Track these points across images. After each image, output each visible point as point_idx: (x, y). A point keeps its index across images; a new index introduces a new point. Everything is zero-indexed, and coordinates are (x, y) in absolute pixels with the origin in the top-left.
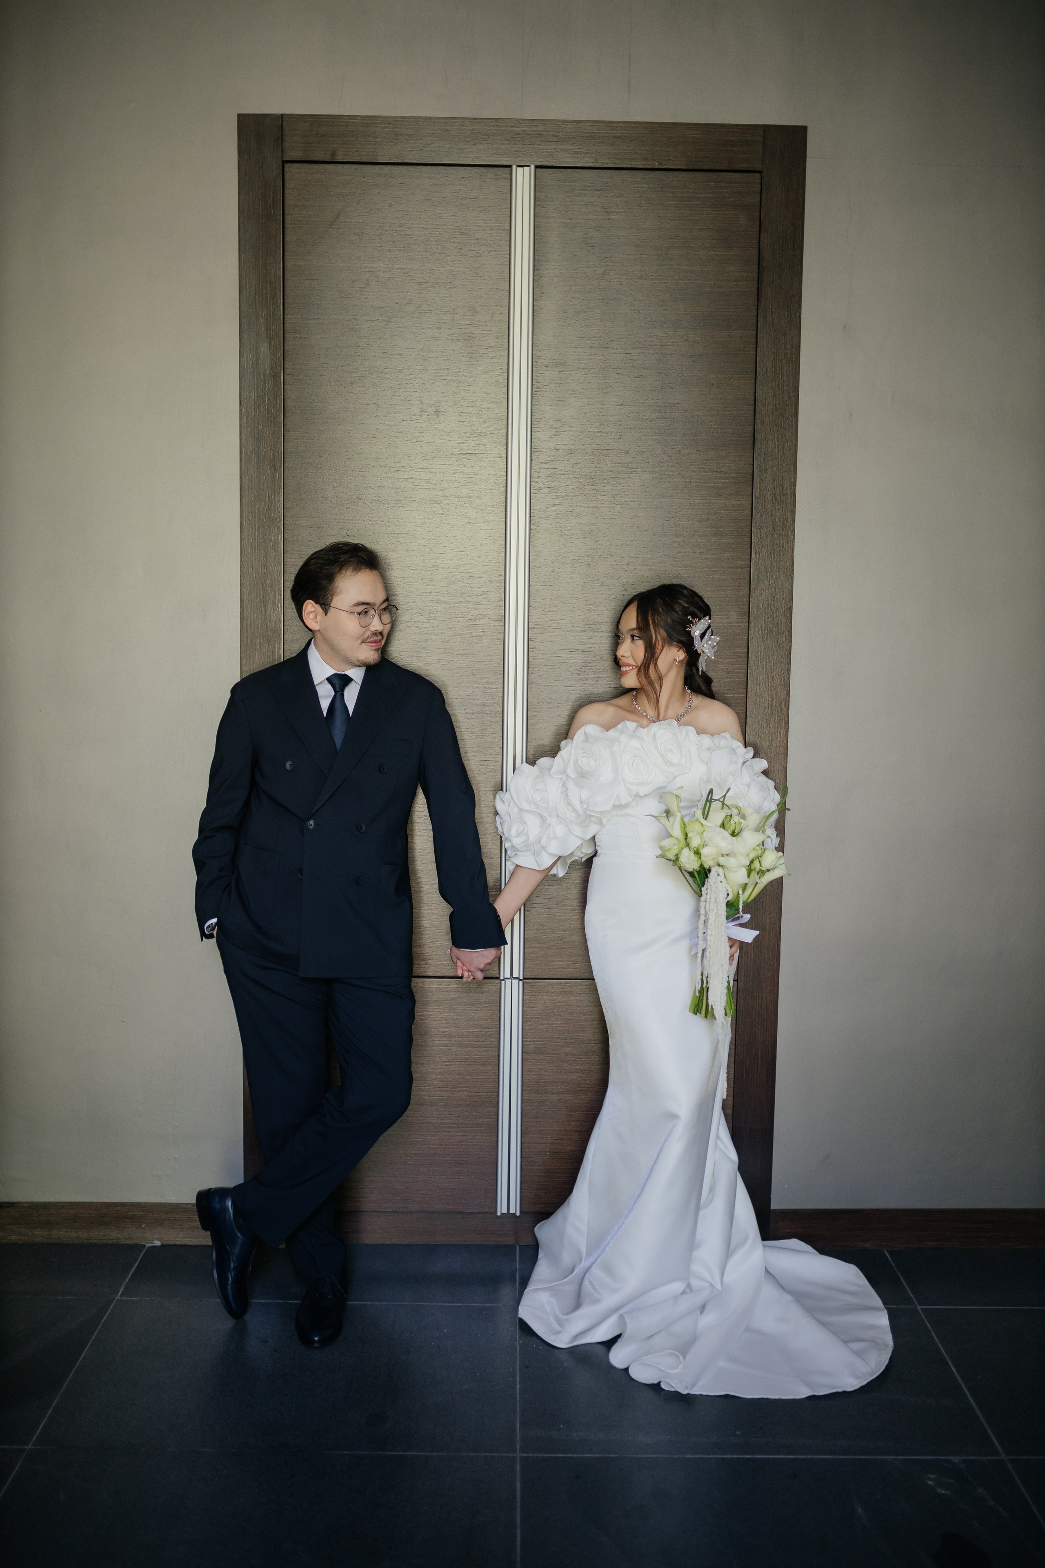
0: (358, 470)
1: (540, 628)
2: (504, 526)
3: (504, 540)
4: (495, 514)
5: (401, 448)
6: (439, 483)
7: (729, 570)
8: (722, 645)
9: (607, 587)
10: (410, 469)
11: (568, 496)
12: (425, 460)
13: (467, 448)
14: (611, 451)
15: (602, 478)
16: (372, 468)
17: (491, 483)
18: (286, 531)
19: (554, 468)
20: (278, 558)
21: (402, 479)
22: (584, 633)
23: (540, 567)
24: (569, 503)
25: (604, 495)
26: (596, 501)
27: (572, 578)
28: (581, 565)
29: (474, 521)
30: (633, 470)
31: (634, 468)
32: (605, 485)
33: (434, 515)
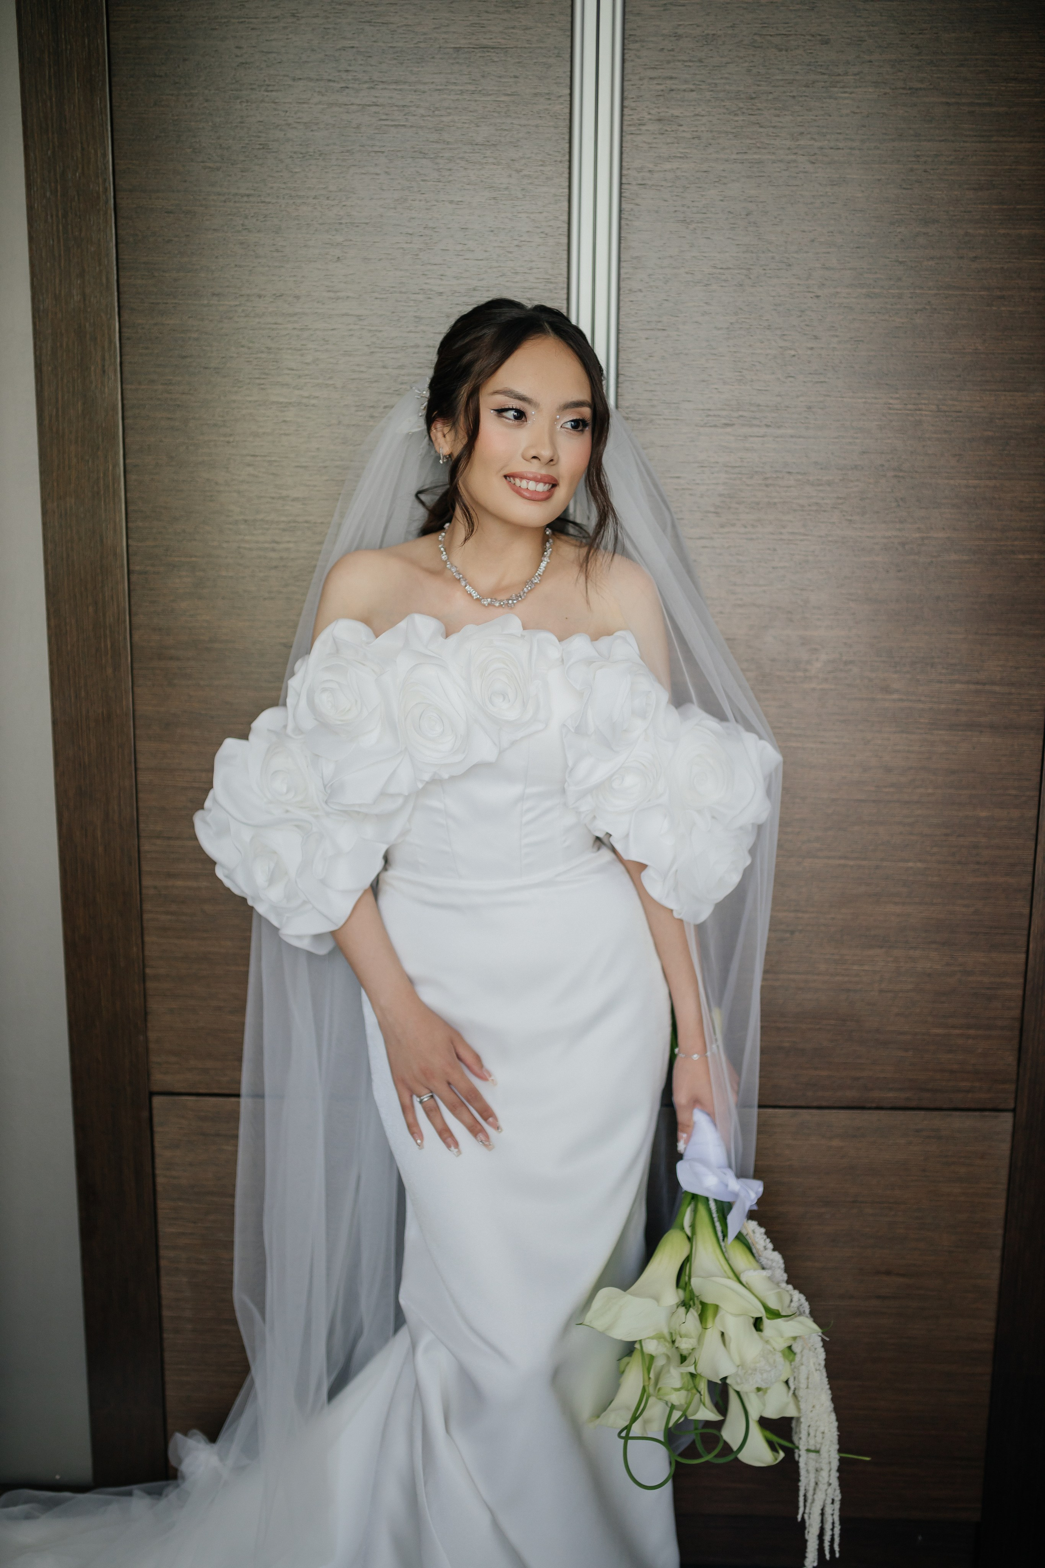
0: (263, 88)
1: (639, 420)
2: (566, 204)
3: (566, 233)
4: (547, 178)
5: (350, 39)
6: (431, 113)
7: (1033, 294)
8: (1012, 452)
9: (779, 332)
10: (372, 85)
11: (699, 138)
12: (402, 64)
13: (488, 36)
14: (789, 38)
15: (771, 97)
16: (291, 83)
18: (121, 221)
19: (671, 78)
20: (107, 279)
21: (355, 107)
22: (729, 430)
23: (640, 290)
24: (702, 154)
25: (776, 136)
26: (759, 148)
27: (704, 313)
28: (725, 287)
29: (504, 194)
30: (838, 78)
31: (839, 75)
32: (777, 112)
33: (422, 183)
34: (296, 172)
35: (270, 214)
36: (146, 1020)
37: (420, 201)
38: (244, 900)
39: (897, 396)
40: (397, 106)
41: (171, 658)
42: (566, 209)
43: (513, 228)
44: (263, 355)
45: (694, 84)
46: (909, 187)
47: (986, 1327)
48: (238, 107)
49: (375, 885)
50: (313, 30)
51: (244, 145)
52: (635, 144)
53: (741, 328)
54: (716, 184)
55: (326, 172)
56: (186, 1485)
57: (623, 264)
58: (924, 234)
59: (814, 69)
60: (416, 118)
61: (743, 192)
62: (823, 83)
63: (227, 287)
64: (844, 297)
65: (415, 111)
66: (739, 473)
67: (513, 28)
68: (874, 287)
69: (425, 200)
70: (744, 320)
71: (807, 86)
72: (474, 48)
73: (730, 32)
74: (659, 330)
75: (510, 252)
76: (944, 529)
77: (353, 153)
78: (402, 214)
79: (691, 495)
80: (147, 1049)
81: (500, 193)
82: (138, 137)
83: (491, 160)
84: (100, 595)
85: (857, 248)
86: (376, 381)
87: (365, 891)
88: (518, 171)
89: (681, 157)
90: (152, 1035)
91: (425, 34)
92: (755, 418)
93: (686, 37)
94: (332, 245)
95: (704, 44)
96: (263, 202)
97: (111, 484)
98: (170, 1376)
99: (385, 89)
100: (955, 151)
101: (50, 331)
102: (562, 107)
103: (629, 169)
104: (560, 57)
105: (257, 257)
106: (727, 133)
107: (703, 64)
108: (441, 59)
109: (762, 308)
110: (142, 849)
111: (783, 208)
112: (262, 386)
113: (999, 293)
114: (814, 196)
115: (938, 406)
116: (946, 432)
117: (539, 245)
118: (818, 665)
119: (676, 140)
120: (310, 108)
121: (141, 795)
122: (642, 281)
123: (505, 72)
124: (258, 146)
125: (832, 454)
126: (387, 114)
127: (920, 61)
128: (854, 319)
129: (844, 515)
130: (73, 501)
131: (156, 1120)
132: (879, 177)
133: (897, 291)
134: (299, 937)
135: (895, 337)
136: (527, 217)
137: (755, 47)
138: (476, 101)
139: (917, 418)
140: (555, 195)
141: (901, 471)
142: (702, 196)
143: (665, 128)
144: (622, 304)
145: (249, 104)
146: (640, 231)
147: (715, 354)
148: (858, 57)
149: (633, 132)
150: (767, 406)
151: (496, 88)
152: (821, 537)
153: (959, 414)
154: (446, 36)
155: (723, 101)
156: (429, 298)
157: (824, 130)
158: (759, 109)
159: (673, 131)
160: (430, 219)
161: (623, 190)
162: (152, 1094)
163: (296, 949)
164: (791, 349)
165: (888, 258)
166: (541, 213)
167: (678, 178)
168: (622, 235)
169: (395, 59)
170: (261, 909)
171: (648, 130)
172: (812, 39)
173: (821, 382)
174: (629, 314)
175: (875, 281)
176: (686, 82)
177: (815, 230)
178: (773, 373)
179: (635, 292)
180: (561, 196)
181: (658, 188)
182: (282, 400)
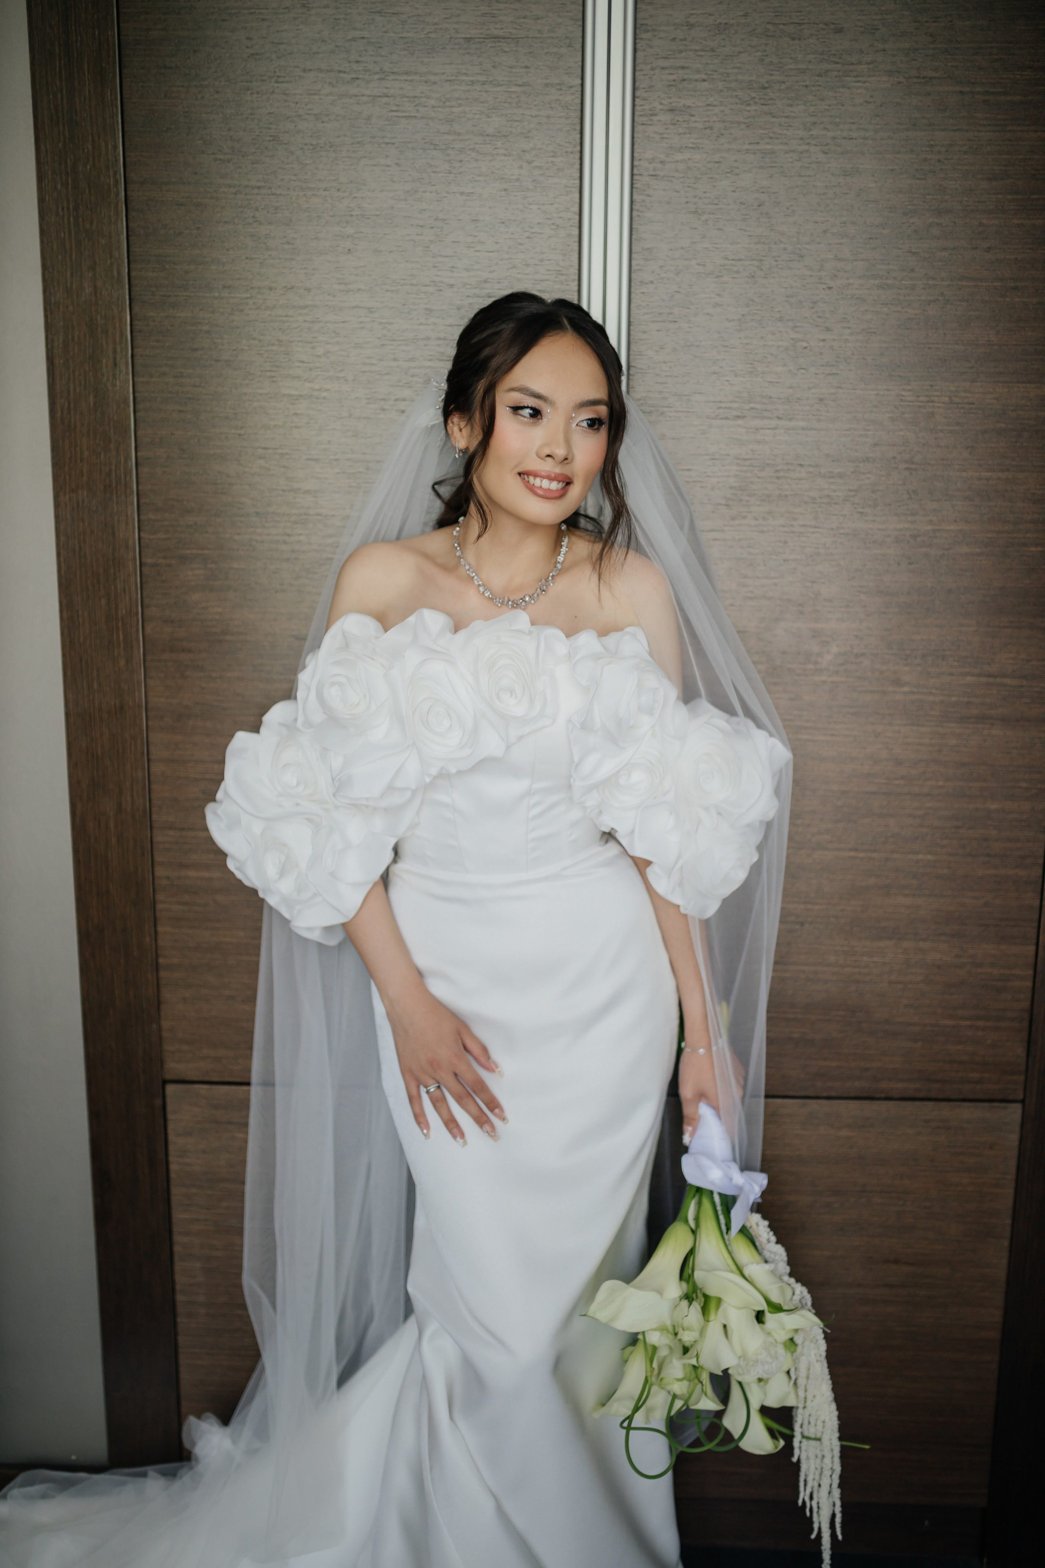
0: (274, 80)
1: (651, 412)
2: (577, 195)
3: (577, 225)
4: (558, 169)
5: (361, 30)
6: (441, 104)
8: (1025, 444)
9: (791, 324)
10: (382, 76)
11: (711, 128)
12: (412, 54)
13: (499, 26)
14: (802, 27)
15: (783, 86)
16: (301, 74)
17: (550, 104)
18: (132, 214)
19: (683, 68)
20: (118, 271)
21: (365, 99)
22: (740, 422)
23: (652, 282)
24: (714, 144)
25: (789, 126)
26: (771, 138)
27: (717, 305)
28: (737, 278)
29: (514, 185)
30: (851, 67)
31: (852, 64)
32: (790, 102)
33: (432, 174)
34: (307, 164)
35: (281, 206)
36: (159, 1009)
37: (431, 192)
38: (255, 892)
39: (909, 388)
40: (407, 97)
41: (183, 651)
42: (577, 200)
43: (524, 219)
44: (275, 348)
45: (706, 74)
46: (922, 177)
47: (994, 1315)
48: (249, 98)
49: (385, 876)
50: (324, 20)
51: (254, 137)
52: (646, 134)
53: (753, 320)
54: (728, 175)
55: (337, 164)
56: (200, 1468)
57: (634, 256)
58: (938, 224)
59: (827, 58)
60: (426, 109)
61: (756, 182)
62: (836, 73)
63: (239, 279)
64: (856, 289)
65: (425, 102)
66: (750, 466)
67: (525, 18)
68: (887, 279)
69: (436, 191)
70: (756, 312)
71: (820, 75)
72: (485, 38)
73: (743, 21)
74: (670, 322)
75: (521, 244)
76: (955, 521)
77: (364, 144)
78: (412, 206)
79: (702, 487)
80: (160, 1038)
81: (511, 184)
82: (149, 129)
83: (502, 151)
84: (113, 587)
85: (870, 238)
86: (387, 374)
87: (375, 884)
88: (529, 162)
89: (692, 148)
90: (165, 1024)
91: (436, 24)
92: (766, 410)
93: (698, 26)
94: (343, 237)
95: (717, 34)
96: (273, 194)
97: (123, 476)
98: (183, 1360)
99: (396, 80)
100: (969, 140)
101: (61, 324)
102: (573, 97)
103: (640, 160)
104: (571, 46)
105: (268, 249)
106: (739, 123)
107: (714, 54)
108: (452, 49)
109: (774, 299)
110: (155, 840)
111: (795, 199)
112: (274, 379)
113: (1012, 284)
114: (826, 187)
115: (950, 398)
116: (958, 424)
117: (550, 237)
118: (829, 658)
119: (687, 131)
120: (320, 99)
121: (153, 786)
122: (653, 272)
123: (517, 62)
124: (269, 138)
125: (844, 446)
126: (397, 106)
127: (934, 49)
128: (866, 311)
129: (855, 508)
130: (85, 493)
131: (170, 1108)
132: (892, 168)
133: (910, 282)
134: (310, 929)
135: (908, 329)
136: (539, 209)
137: (768, 36)
138: (486, 91)
139: (930, 410)
140: (566, 186)
141: (913, 463)
142: (714, 186)
143: (677, 118)
144: (633, 296)
145: (259, 95)
146: (651, 222)
147: (726, 346)
148: (872, 46)
149: (645, 122)
150: (779, 398)
151: (506, 79)
152: (832, 529)
153: (973, 406)
154: (456, 26)
155: (734, 90)
156: (440, 290)
157: (838, 120)
158: (772, 99)
159: (684, 121)
160: (441, 211)
161: (634, 182)
162: (165, 1082)
163: (306, 940)
164: (802, 341)
165: (901, 249)
166: (551, 204)
167: (689, 168)
168: (634, 226)
169: (405, 50)
170: (272, 900)
171: (659, 121)
172: (826, 27)
173: (833, 374)
174: (640, 306)
175: (888, 273)
176: (698, 71)
177: (828, 221)
178: (785, 365)
179: (647, 283)
180: (573, 187)
181: (670, 179)
182: (293, 392)
